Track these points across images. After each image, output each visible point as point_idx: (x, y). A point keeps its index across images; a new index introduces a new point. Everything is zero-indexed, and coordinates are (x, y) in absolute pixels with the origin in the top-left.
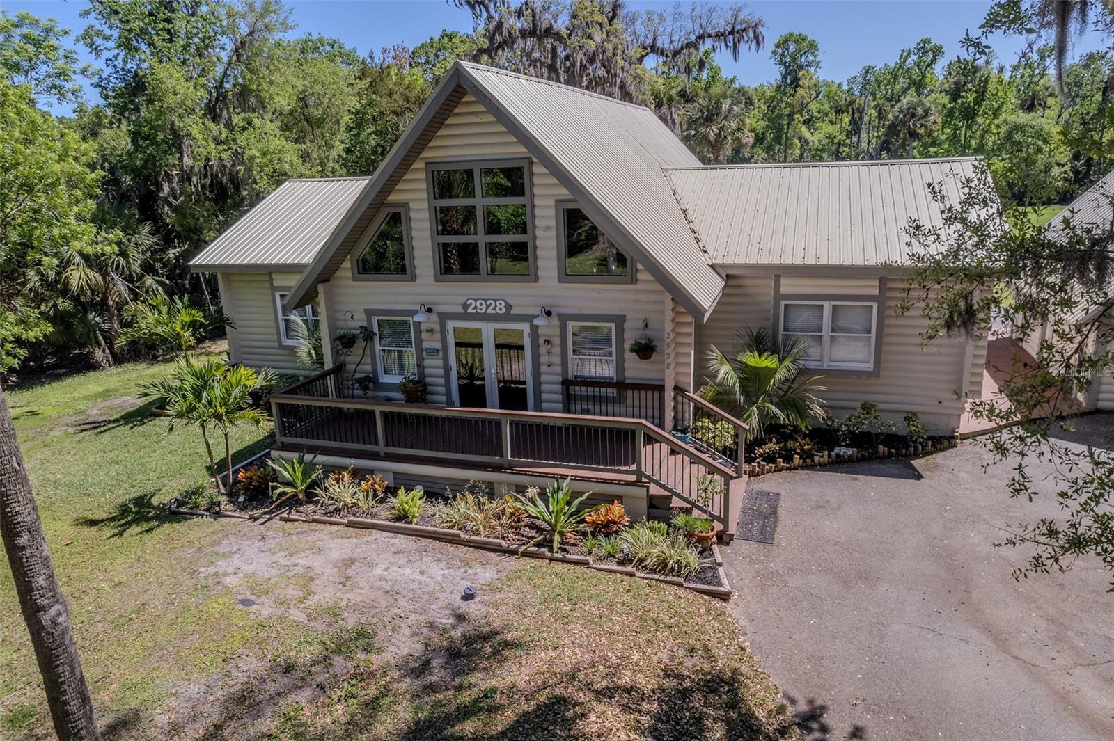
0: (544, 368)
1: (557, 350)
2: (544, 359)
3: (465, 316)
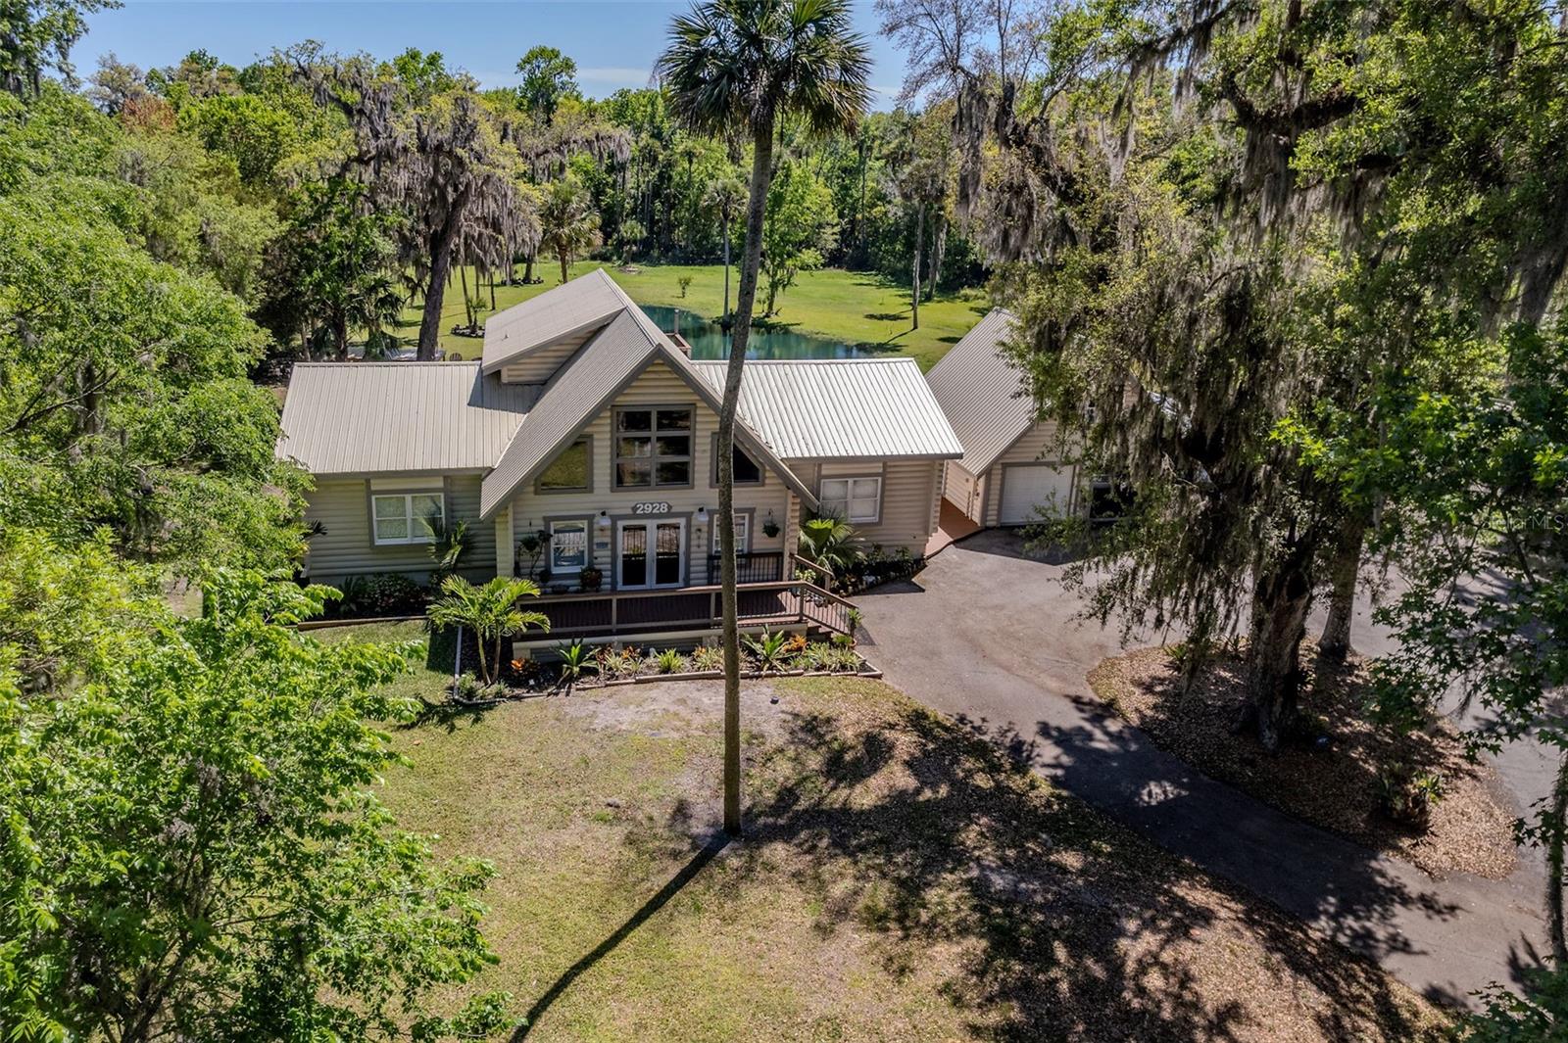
0: (693, 549)
1: (704, 535)
2: (694, 542)
3: (635, 516)
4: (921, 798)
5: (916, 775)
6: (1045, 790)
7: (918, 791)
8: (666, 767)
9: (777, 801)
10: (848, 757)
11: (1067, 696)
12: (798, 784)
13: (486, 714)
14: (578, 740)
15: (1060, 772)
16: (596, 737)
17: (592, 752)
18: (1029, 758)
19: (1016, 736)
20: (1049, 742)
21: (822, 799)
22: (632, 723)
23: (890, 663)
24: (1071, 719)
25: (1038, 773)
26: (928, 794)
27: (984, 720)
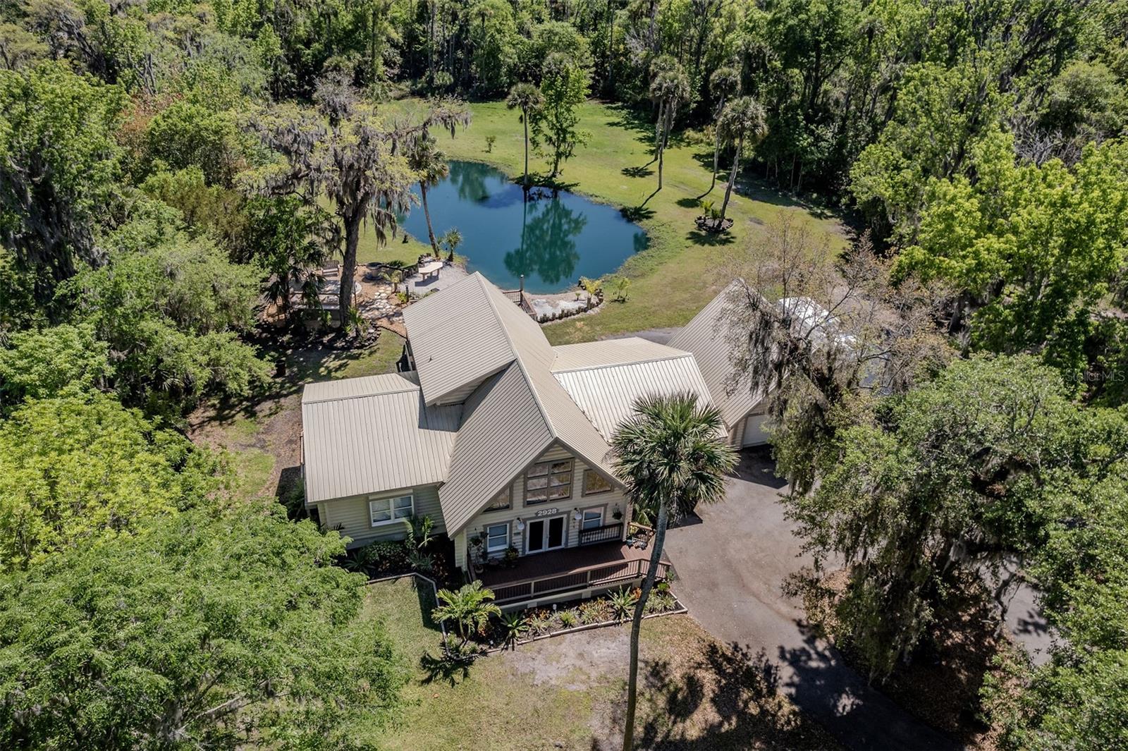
3: (537, 517)
4: (723, 730)
5: (719, 711)
6: (787, 708)
7: (721, 724)
8: (583, 713)
9: (646, 734)
10: (680, 697)
11: (794, 620)
12: (655, 720)
13: (470, 669)
14: (529, 694)
15: (793, 691)
16: (539, 691)
17: (539, 705)
18: (775, 681)
19: (767, 660)
20: (786, 663)
21: (669, 731)
22: (558, 678)
23: (689, 597)
24: (796, 641)
25: (782, 692)
26: (726, 726)
27: (748, 647)
